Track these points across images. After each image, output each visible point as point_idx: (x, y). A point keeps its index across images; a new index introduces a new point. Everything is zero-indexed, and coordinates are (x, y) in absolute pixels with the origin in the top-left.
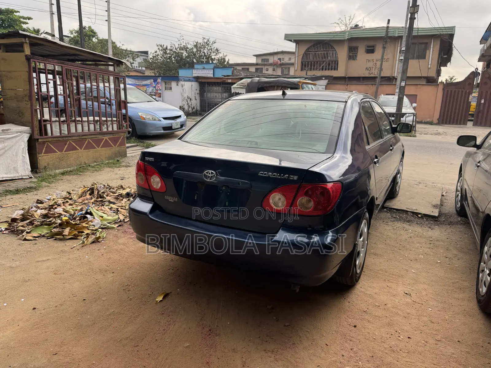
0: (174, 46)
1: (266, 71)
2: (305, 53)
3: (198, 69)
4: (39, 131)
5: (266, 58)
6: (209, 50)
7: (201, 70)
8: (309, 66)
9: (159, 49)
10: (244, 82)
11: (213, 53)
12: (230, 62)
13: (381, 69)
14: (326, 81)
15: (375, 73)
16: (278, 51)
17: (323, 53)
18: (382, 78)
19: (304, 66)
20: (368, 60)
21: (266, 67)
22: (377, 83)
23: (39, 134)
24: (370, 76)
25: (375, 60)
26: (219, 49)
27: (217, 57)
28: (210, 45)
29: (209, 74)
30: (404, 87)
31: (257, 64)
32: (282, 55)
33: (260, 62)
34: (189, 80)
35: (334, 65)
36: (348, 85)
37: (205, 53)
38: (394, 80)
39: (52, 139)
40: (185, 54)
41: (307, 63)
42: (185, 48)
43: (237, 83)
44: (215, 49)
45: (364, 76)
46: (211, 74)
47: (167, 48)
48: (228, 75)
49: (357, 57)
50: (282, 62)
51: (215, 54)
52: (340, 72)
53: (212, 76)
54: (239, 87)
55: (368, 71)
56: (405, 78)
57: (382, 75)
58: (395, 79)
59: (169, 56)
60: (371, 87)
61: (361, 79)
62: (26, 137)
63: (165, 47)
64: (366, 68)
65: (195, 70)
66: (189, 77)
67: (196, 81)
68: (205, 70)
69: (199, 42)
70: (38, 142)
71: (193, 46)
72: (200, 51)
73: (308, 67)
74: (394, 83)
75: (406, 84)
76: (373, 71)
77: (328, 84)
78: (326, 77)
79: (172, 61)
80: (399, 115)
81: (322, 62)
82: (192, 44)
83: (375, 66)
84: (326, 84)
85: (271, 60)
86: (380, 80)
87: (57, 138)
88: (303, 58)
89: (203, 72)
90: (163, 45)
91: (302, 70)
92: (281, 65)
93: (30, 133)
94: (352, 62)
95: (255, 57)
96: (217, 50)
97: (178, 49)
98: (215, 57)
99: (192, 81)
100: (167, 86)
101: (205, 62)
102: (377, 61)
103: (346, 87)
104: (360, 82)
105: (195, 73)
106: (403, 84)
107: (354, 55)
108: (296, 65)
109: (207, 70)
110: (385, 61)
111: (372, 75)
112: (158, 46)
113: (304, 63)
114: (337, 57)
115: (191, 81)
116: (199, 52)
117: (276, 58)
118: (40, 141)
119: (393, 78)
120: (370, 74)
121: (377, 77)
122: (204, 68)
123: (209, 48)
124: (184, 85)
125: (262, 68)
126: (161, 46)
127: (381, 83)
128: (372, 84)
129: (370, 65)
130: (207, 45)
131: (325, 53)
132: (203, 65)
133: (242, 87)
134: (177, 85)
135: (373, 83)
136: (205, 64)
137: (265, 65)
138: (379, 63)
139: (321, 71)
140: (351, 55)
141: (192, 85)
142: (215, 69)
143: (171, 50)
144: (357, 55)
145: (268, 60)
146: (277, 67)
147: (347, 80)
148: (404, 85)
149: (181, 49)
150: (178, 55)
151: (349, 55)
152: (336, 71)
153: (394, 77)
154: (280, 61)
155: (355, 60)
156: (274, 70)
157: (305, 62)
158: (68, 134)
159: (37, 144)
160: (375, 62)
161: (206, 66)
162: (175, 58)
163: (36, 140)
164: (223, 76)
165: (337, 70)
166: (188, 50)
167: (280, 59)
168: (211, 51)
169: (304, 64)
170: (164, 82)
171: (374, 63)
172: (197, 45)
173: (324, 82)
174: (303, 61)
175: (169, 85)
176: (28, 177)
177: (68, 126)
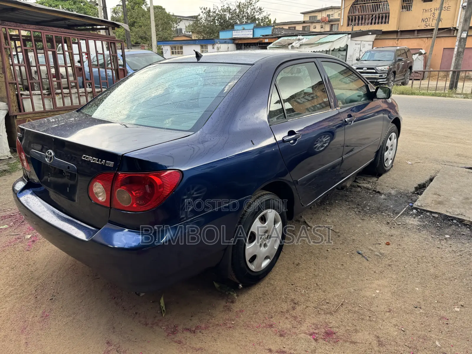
0: (217, 8)
1: (314, 28)
2: (352, 6)
3: (238, 30)
4: (17, 107)
5: (314, 15)
6: (252, 10)
7: (240, 31)
8: (357, 21)
9: (202, 12)
10: (281, 41)
11: (257, 12)
12: (277, 22)
13: (439, 20)
14: (374, 36)
15: (432, 24)
16: (327, 7)
17: (373, 5)
18: (439, 29)
19: (350, 21)
20: (425, 10)
21: (314, 25)
22: (433, 37)
23: (18, 110)
24: (426, 28)
25: (433, 10)
26: (262, 8)
27: (260, 17)
28: (253, 4)
29: (249, 34)
30: (465, 39)
31: (304, 22)
32: (331, 10)
33: (307, 19)
34: (225, 43)
35: (385, 18)
36: (399, 40)
37: (248, 13)
38: (456, 31)
39: (34, 114)
40: (228, 16)
41: (354, 17)
42: (228, 10)
43: (274, 42)
44: (259, 8)
45: (418, 28)
46: (251, 34)
47: (209, 11)
48: (267, 34)
49: (411, 7)
50: (331, 18)
51: (258, 13)
52: (391, 26)
53: (251, 36)
54: (275, 46)
55: (425, 23)
56: (467, 28)
57: (440, 27)
58: (456, 29)
59: (213, 19)
60: (426, 41)
61: (416, 32)
62: (2, 114)
63: (208, 9)
64: (423, 19)
65: (235, 31)
66: (226, 39)
67: (233, 43)
68: (245, 31)
69: (241, 2)
70: (16, 119)
71: (236, 7)
72: (244, 12)
73: (355, 21)
74: (455, 35)
75: (469, 34)
76: (431, 23)
77: (375, 39)
78: (374, 32)
79: (215, 24)
80: (457, 72)
81: (371, 16)
82: (235, 5)
83: (433, 16)
84: (373, 40)
85: (319, 16)
86: (437, 33)
87: (40, 114)
88: (349, 12)
89: (243, 33)
90: (206, 8)
91: (348, 25)
92: (330, 21)
93: (7, 110)
94: (406, 13)
95: (303, 15)
96: (260, 9)
97: (221, 11)
98: (259, 16)
99: (229, 43)
100: (203, 50)
101: (244, 23)
102: (436, 10)
103: (397, 43)
104: (414, 36)
105: (235, 35)
106: (464, 35)
107: (408, 5)
108: (342, 20)
109: (247, 30)
110: (445, 10)
111: (429, 28)
112: (201, 9)
113: (350, 17)
114: (388, 8)
115: (227, 44)
116: (242, 13)
117: (324, 15)
118: (18, 117)
119: (453, 29)
120: (427, 26)
121: (434, 29)
122: (244, 29)
123: (252, 8)
124: (220, 47)
125: (310, 26)
126: (204, 9)
127: (438, 36)
128: (428, 38)
129: (428, 15)
130: (250, 5)
131: (374, 4)
132: (242, 26)
133: (278, 46)
134: (213, 48)
135: (429, 36)
136: (245, 24)
137: (312, 23)
138: (437, 13)
139: (369, 26)
140: (405, 6)
141: (228, 48)
142: (255, 29)
143: (215, 12)
144: (412, 5)
145: (316, 17)
146: (325, 24)
147: (399, 34)
148: (465, 37)
149: (224, 11)
150: (221, 17)
151: (403, 6)
152: (387, 25)
153: (455, 28)
154: (329, 18)
155: (409, 11)
156: (322, 27)
157: (352, 17)
158: (54, 109)
159: (15, 121)
160: (433, 11)
161: (246, 27)
162: (218, 20)
163: (15, 117)
164: (262, 36)
165: (388, 23)
166: (231, 11)
167: (328, 16)
168: (254, 10)
169: (350, 19)
170: (200, 45)
171: (432, 13)
172: (240, 5)
173: (371, 38)
174: (349, 15)
175: (205, 49)
176: (7, 158)
177: (53, 100)
